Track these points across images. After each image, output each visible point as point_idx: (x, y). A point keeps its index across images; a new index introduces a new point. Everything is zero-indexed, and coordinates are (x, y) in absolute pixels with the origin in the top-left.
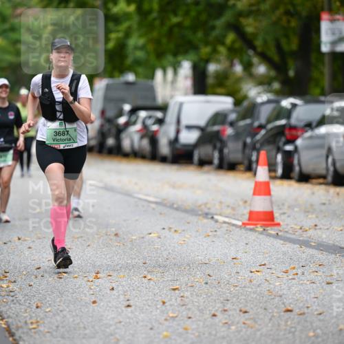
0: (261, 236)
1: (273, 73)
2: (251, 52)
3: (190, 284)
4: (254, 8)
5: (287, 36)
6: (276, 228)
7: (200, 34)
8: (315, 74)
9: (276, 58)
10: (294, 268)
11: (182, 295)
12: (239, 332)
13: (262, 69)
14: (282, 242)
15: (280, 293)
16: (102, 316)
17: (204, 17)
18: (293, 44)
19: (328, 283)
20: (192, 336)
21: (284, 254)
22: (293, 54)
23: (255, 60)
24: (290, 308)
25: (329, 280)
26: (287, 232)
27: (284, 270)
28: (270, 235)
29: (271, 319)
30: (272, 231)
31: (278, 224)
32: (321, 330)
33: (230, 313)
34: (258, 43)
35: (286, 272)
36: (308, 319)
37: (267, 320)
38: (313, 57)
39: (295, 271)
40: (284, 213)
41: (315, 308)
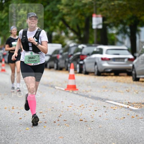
0: (72, 94)
1: (76, 36)
2: (68, 29)
3: (46, 111)
4: (69, 13)
5: (81, 22)
6: (77, 91)
7: (50, 22)
8: (91, 36)
9: (77, 30)
10: (83, 105)
11: (43, 115)
12: (64, 128)
13: (72, 34)
14: (79, 96)
15: (78, 114)
16: (15, 122)
17: (51, 16)
18: (83, 26)
19: (95, 111)
20: (47, 130)
21: (80, 100)
22: (83, 29)
23: (69, 31)
24: (82, 120)
25: (96, 109)
26: (81, 92)
27: (80, 106)
28: (74, 94)
29: (75, 123)
30: (75, 92)
31: (78, 90)
32: (93, 127)
33: (60, 121)
34: (71, 25)
35: (80, 107)
36: (88, 123)
37: (73, 124)
38: (90, 30)
39: (83, 106)
40: (79, 86)
41: (91, 119)
